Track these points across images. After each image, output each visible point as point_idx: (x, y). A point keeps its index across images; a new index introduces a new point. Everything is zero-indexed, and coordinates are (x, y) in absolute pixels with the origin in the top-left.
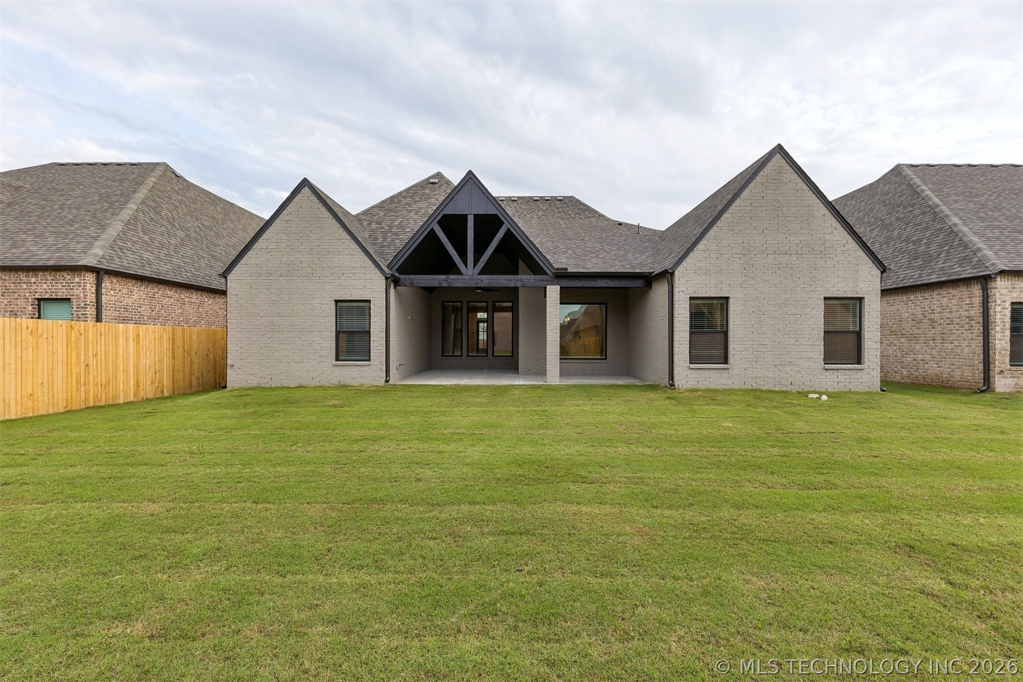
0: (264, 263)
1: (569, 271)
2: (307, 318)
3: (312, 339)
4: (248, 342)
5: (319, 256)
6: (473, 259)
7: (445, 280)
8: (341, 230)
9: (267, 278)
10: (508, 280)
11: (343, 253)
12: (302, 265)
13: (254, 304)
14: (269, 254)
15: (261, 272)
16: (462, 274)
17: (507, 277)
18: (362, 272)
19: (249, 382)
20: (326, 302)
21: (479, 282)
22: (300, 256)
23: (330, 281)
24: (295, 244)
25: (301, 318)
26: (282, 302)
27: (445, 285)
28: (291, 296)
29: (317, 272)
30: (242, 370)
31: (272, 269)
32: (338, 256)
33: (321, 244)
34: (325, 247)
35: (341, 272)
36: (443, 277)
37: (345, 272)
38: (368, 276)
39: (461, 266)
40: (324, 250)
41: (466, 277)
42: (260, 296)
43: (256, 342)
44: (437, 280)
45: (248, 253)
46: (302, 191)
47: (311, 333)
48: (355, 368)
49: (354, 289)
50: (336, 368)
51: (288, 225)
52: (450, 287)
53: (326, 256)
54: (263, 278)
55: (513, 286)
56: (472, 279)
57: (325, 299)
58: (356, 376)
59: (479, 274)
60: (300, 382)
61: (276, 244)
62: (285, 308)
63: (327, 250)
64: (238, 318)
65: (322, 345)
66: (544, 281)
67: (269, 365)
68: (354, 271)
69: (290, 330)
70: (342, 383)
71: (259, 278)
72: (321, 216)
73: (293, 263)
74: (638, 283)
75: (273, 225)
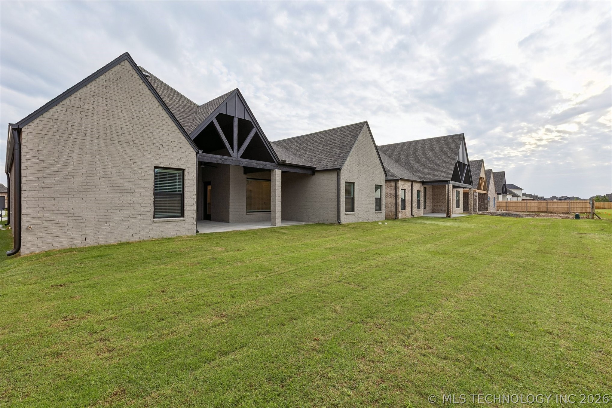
0: (76, 121)
1: (287, 162)
2: (127, 180)
3: (132, 200)
4: (54, 202)
5: (140, 127)
6: (237, 147)
7: (221, 159)
8: (160, 108)
9: (81, 138)
10: (256, 164)
11: (162, 128)
12: (122, 131)
13: (63, 162)
14: (82, 113)
15: (73, 130)
16: (231, 156)
17: (255, 161)
18: (178, 146)
19: (55, 245)
20: (147, 168)
21: (241, 162)
22: (120, 123)
23: (150, 149)
24: (114, 110)
25: (121, 180)
26: (99, 163)
27: (220, 162)
28: (110, 158)
29: (137, 140)
30: (46, 232)
31: (87, 129)
32: (157, 130)
33: (141, 116)
34: (145, 119)
35: (161, 143)
36: (219, 157)
37: (163, 144)
38: (184, 150)
39: (230, 151)
40: (144, 122)
41: (234, 159)
42: (70, 155)
43: (66, 203)
44: (216, 158)
45: (54, 108)
46: (123, 64)
47: (131, 194)
48: (172, 224)
49: (172, 159)
50: (155, 224)
51: (107, 91)
52: (223, 164)
53: (145, 128)
54: (75, 137)
55: (258, 167)
56: (237, 161)
57: (146, 165)
58: (173, 229)
59: (241, 157)
60: (120, 239)
61: (93, 106)
62: (103, 170)
63: (147, 123)
64: (39, 175)
65: (142, 205)
66: (273, 166)
67: (83, 225)
68: (172, 144)
69: (108, 191)
70: (161, 237)
71: (70, 136)
72: (141, 91)
73: (112, 127)
74: (309, 172)
75: (88, 86)
